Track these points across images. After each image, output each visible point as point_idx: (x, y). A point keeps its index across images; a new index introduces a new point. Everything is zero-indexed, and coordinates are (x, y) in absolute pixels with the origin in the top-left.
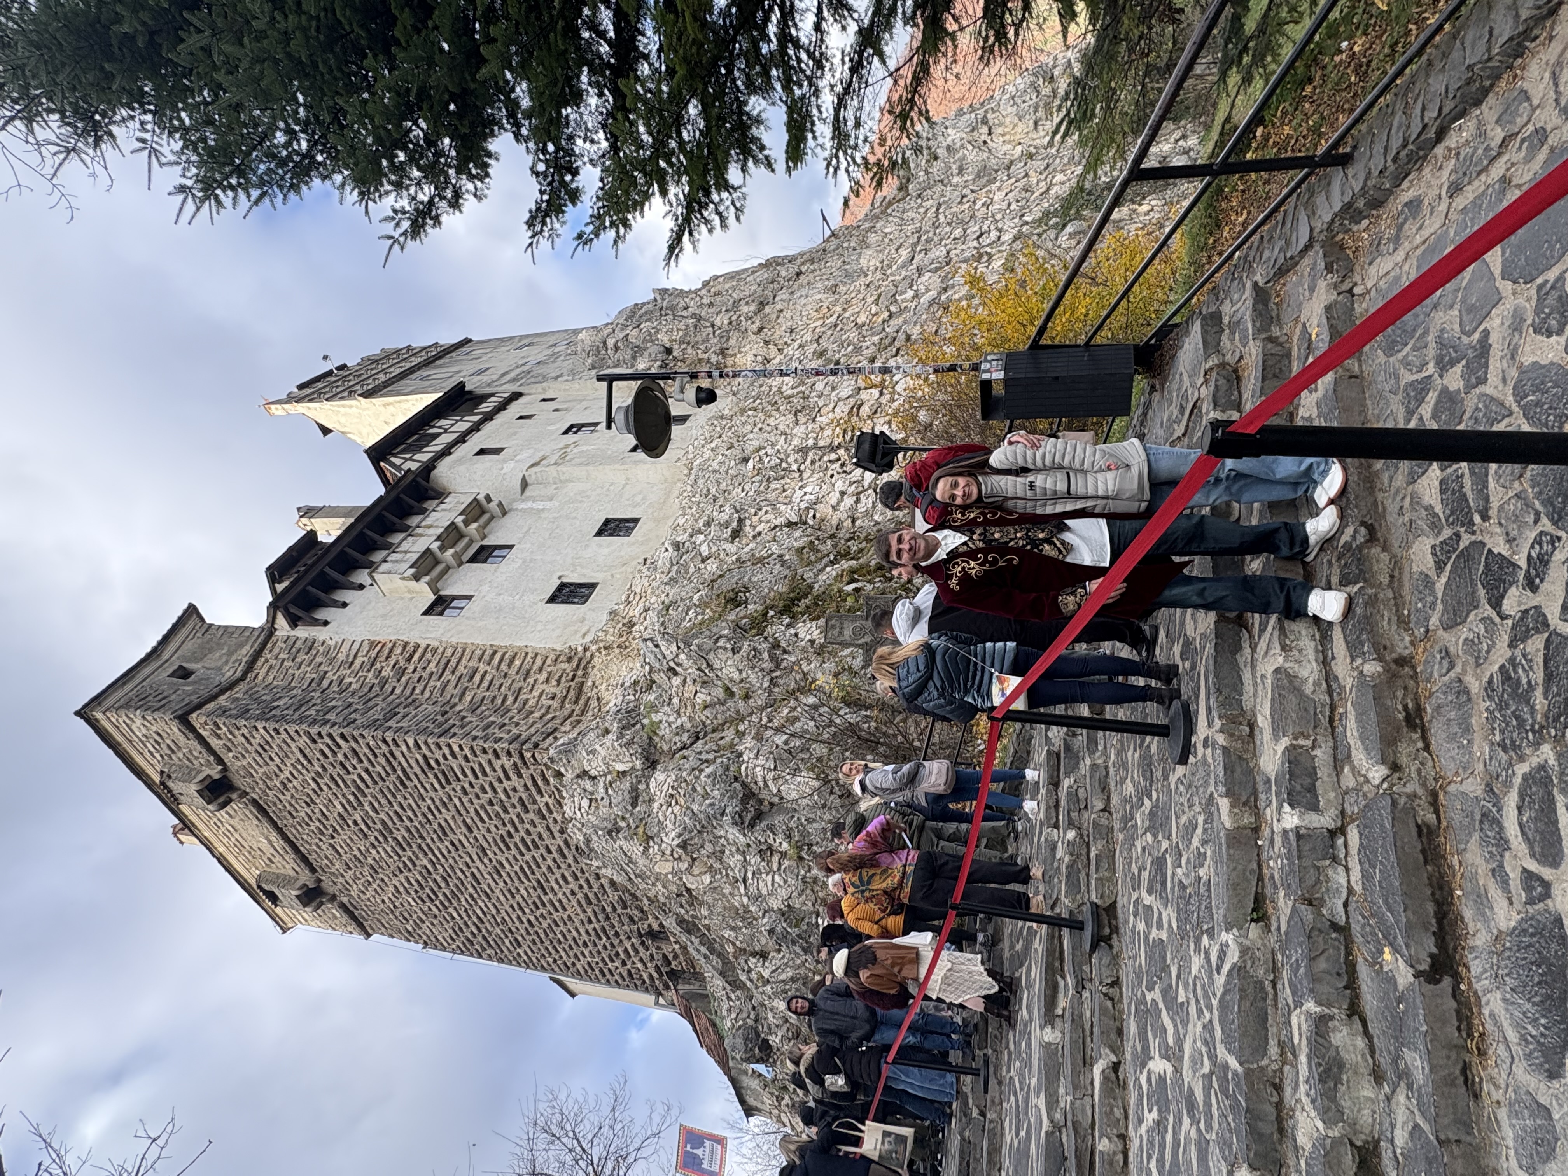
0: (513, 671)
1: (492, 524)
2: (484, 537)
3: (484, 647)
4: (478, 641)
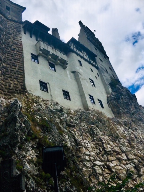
1: (61, 66)
2: (57, 65)
3: (23, 67)
4: (25, 66)
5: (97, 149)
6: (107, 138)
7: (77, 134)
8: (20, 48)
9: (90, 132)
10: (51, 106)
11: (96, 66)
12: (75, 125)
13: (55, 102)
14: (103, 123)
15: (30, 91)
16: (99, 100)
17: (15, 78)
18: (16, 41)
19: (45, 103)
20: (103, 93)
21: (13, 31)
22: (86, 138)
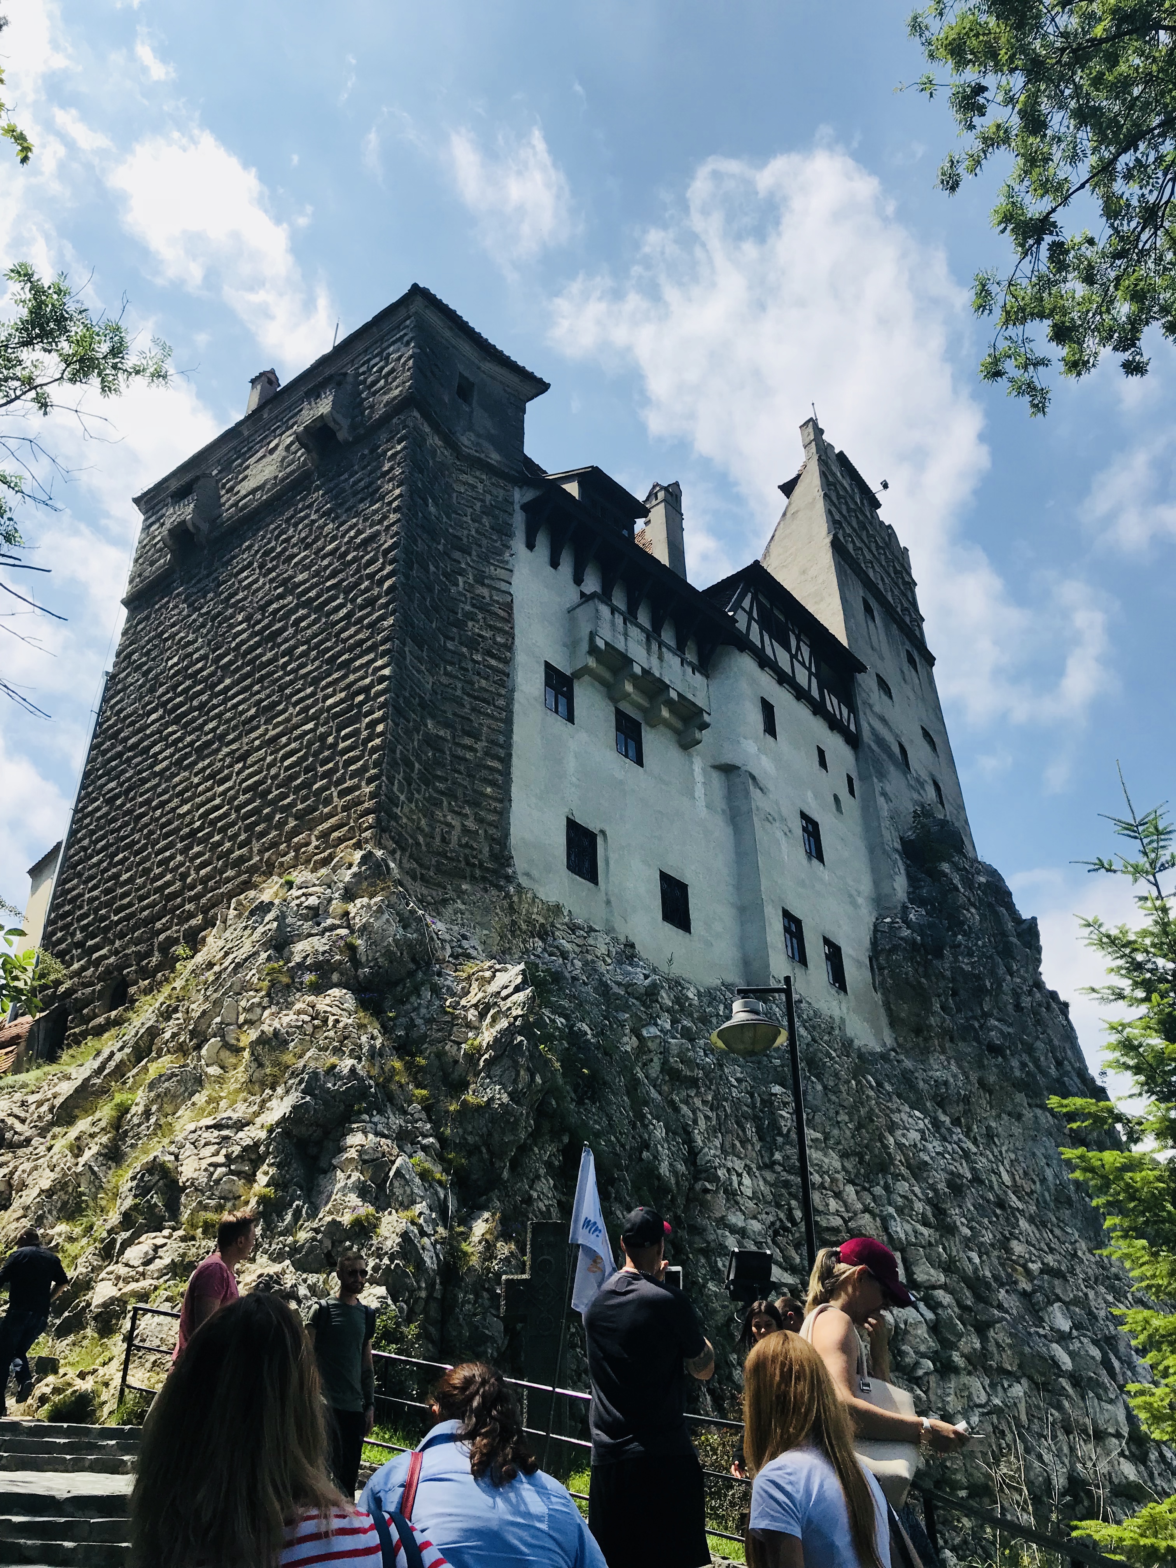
0: (479, 786)
1: (670, 734)
2: (653, 726)
3: (508, 746)
4: (516, 738)
5: (778, 1206)
6: (833, 1161)
7: (702, 1123)
8: (500, 630)
9: (760, 1119)
10: (604, 961)
11: (852, 727)
12: (698, 1079)
13: (623, 939)
14: (831, 1083)
15: (527, 874)
16: (827, 941)
17: (467, 802)
18: (485, 592)
19: (579, 941)
20: (860, 900)
21: (477, 531)
22: (738, 1144)
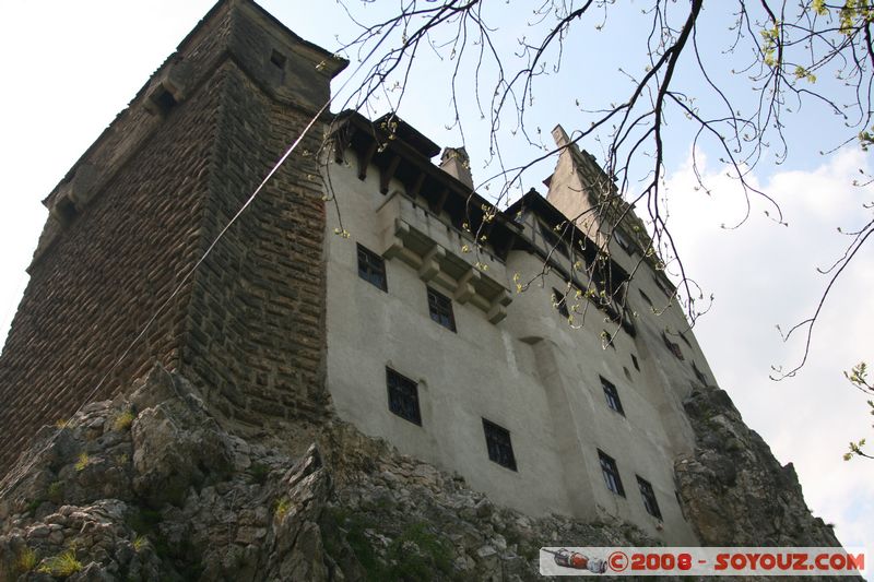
0: (295, 337)
1: (478, 311)
2: (461, 302)
3: (322, 304)
4: (329, 297)
8: (313, 217)
11: (628, 320)
13: (451, 474)
15: (346, 411)
16: (640, 480)
18: (300, 191)
19: (407, 473)
20: (660, 448)
